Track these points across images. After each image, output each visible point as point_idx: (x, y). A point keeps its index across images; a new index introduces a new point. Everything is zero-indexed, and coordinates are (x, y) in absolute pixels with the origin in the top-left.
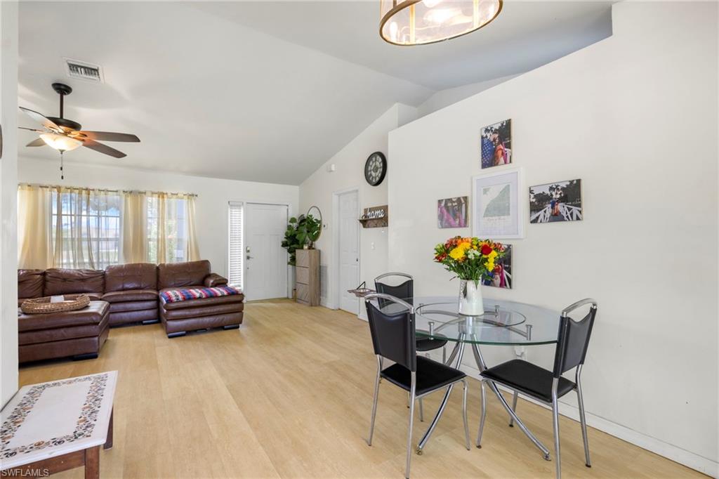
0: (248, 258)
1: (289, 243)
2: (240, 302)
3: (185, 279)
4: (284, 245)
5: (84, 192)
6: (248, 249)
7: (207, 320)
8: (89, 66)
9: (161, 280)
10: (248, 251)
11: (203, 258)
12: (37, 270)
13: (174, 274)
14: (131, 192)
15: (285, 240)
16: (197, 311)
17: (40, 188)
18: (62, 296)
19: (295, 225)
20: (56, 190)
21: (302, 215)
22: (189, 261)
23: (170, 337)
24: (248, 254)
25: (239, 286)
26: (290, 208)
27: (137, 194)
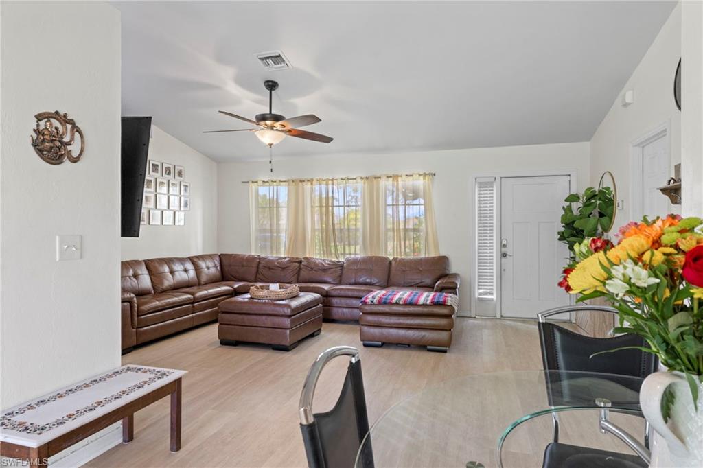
0: (504, 255)
1: (566, 235)
2: (448, 316)
3: (416, 278)
4: (562, 237)
5: (330, 182)
6: (504, 242)
7: (411, 333)
8: (274, 55)
9: (392, 276)
10: (505, 246)
11: (442, 253)
12: (297, 258)
13: (404, 271)
14: (367, 178)
15: (563, 229)
16: (394, 320)
17: (300, 183)
18: (278, 284)
19: (576, 207)
20: (309, 183)
21: (589, 189)
22: (427, 256)
23: (365, 345)
24: (504, 250)
25: (492, 294)
26: (573, 179)
27: (372, 179)
